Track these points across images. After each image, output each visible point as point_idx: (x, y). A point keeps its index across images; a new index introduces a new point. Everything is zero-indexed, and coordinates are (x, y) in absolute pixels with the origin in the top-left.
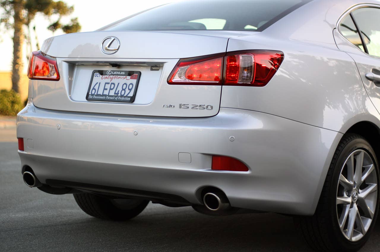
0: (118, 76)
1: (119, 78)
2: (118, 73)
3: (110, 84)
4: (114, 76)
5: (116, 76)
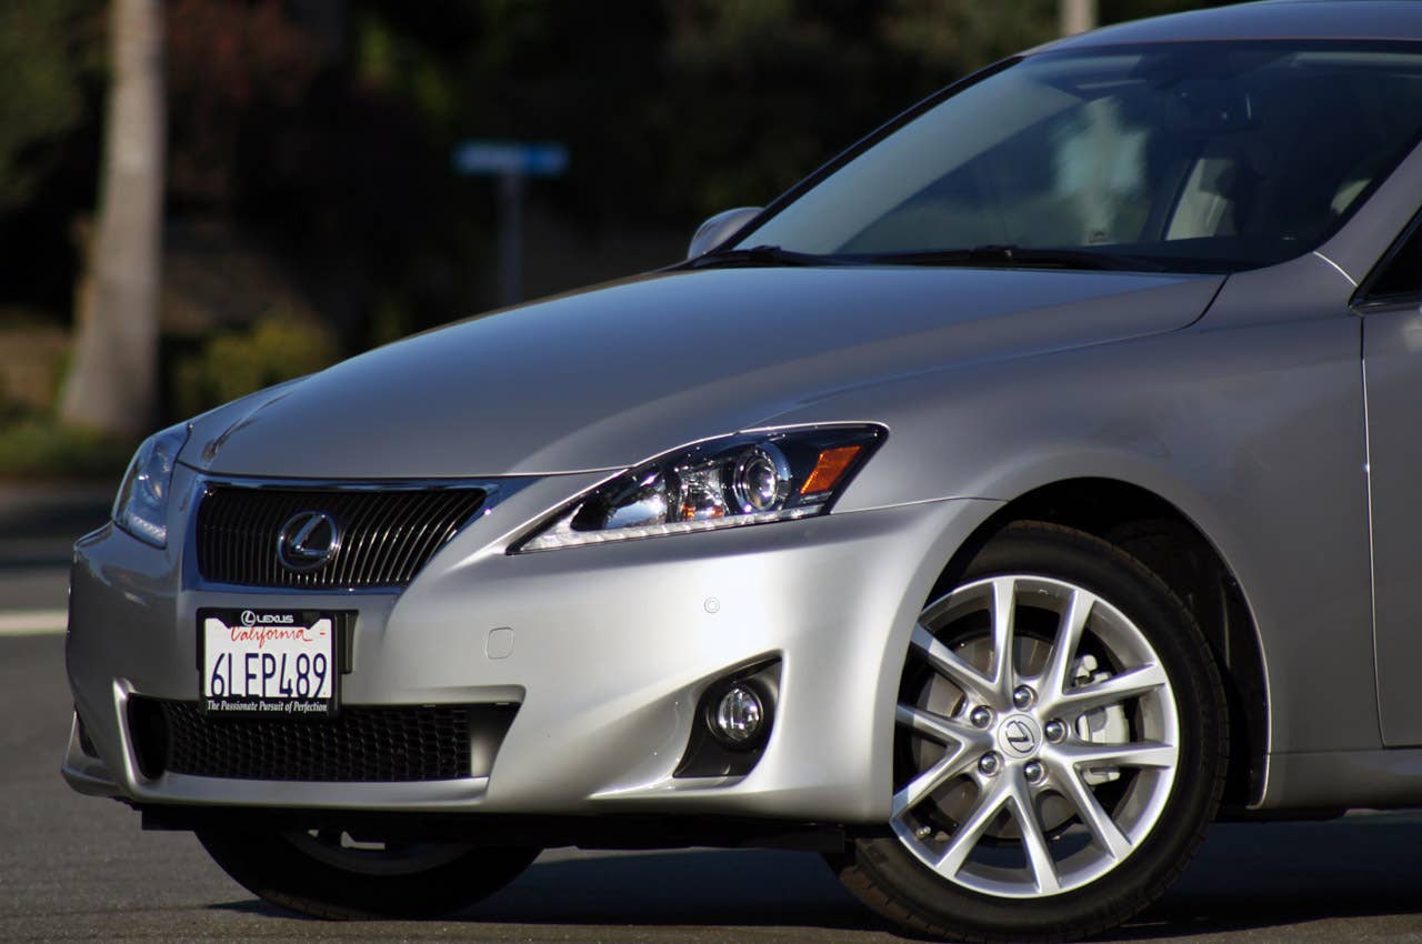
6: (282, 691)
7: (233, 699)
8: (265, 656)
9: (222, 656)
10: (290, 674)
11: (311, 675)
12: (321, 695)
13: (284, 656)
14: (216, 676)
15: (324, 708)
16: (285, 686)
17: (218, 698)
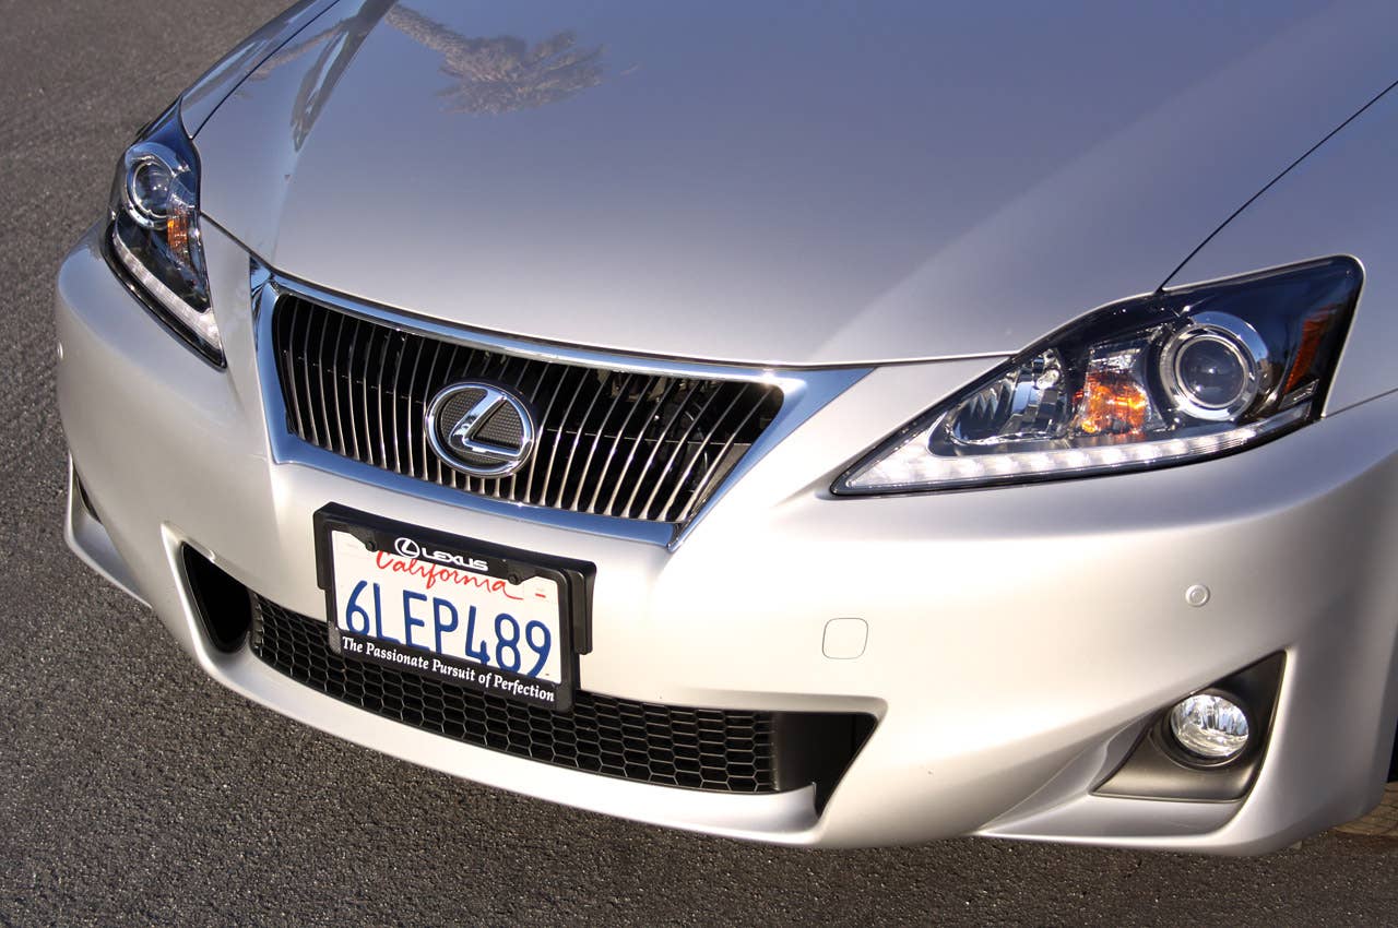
6: (469, 651)
7: (384, 643)
8: (438, 603)
9: (362, 585)
10: (485, 633)
11: (522, 644)
12: (541, 676)
13: (473, 611)
14: (352, 607)
15: (550, 696)
16: (476, 648)
17: (361, 638)
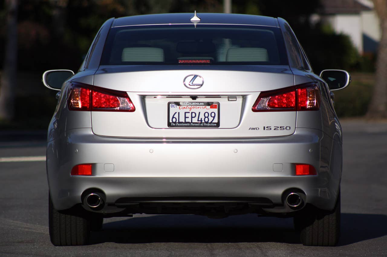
0: (197, 107)
1: (198, 108)
2: (197, 104)
3: (190, 113)
4: (193, 106)
5: (195, 106)
